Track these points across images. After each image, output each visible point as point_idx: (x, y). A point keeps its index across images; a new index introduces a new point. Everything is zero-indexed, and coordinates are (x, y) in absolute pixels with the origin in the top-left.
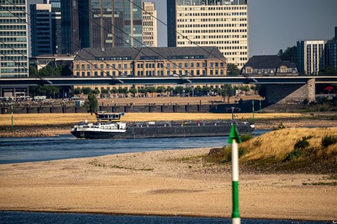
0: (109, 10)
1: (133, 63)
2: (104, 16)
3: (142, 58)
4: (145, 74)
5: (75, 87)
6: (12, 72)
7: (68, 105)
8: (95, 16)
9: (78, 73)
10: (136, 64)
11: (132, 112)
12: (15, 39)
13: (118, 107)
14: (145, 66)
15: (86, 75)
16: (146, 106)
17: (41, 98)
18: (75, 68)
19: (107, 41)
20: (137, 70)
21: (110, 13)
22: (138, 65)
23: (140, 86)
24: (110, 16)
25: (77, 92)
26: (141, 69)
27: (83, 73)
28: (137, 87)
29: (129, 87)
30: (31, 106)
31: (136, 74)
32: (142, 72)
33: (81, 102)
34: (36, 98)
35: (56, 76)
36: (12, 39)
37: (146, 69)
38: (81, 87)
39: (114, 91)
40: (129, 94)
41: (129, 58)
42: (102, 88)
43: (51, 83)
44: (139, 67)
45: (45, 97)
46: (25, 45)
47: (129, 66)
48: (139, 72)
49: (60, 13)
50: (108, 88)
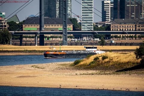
0: (133, 3)
1: (136, 25)
2: (131, 5)
3: (140, 23)
4: (141, 30)
5: (112, 35)
6: (87, 29)
7: (107, 42)
8: (127, 5)
9: (113, 29)
10: (137, 26)
11: (134, 45)
12: (88, 15)
13: (128, 44)
14: (141, 26)
15: (116, 30)
16: (140, 43)
17: (97, 39)
18: (112, 27)
19: (132, 16)
20: (137, 28)
21: (133, 4)
22: (138, 26)
23: (139, 35)
24: (134, 5)
25: (112, 37)
26: (139, 28)
27: (115, 29)
28: (137, 35)
29: (134, 35)
30: (93, 43)
31: (137, 30)
32: (140, 29)
33: (113, 41)
34: (95, 39)
35: (104, 31)
36: (87, 15)
37: (141, 28)
38: (114, 35)
39: (127, 37)
40: (134, 38)
41: (134, 23)
42: (123, 36)
43: (97, 33)
44: (138, 27)
45: (99, 39)
46: (92, 18)
47: (134, 26)
48: (138, 29)
49: (113, 4)
50: (125, 36)
